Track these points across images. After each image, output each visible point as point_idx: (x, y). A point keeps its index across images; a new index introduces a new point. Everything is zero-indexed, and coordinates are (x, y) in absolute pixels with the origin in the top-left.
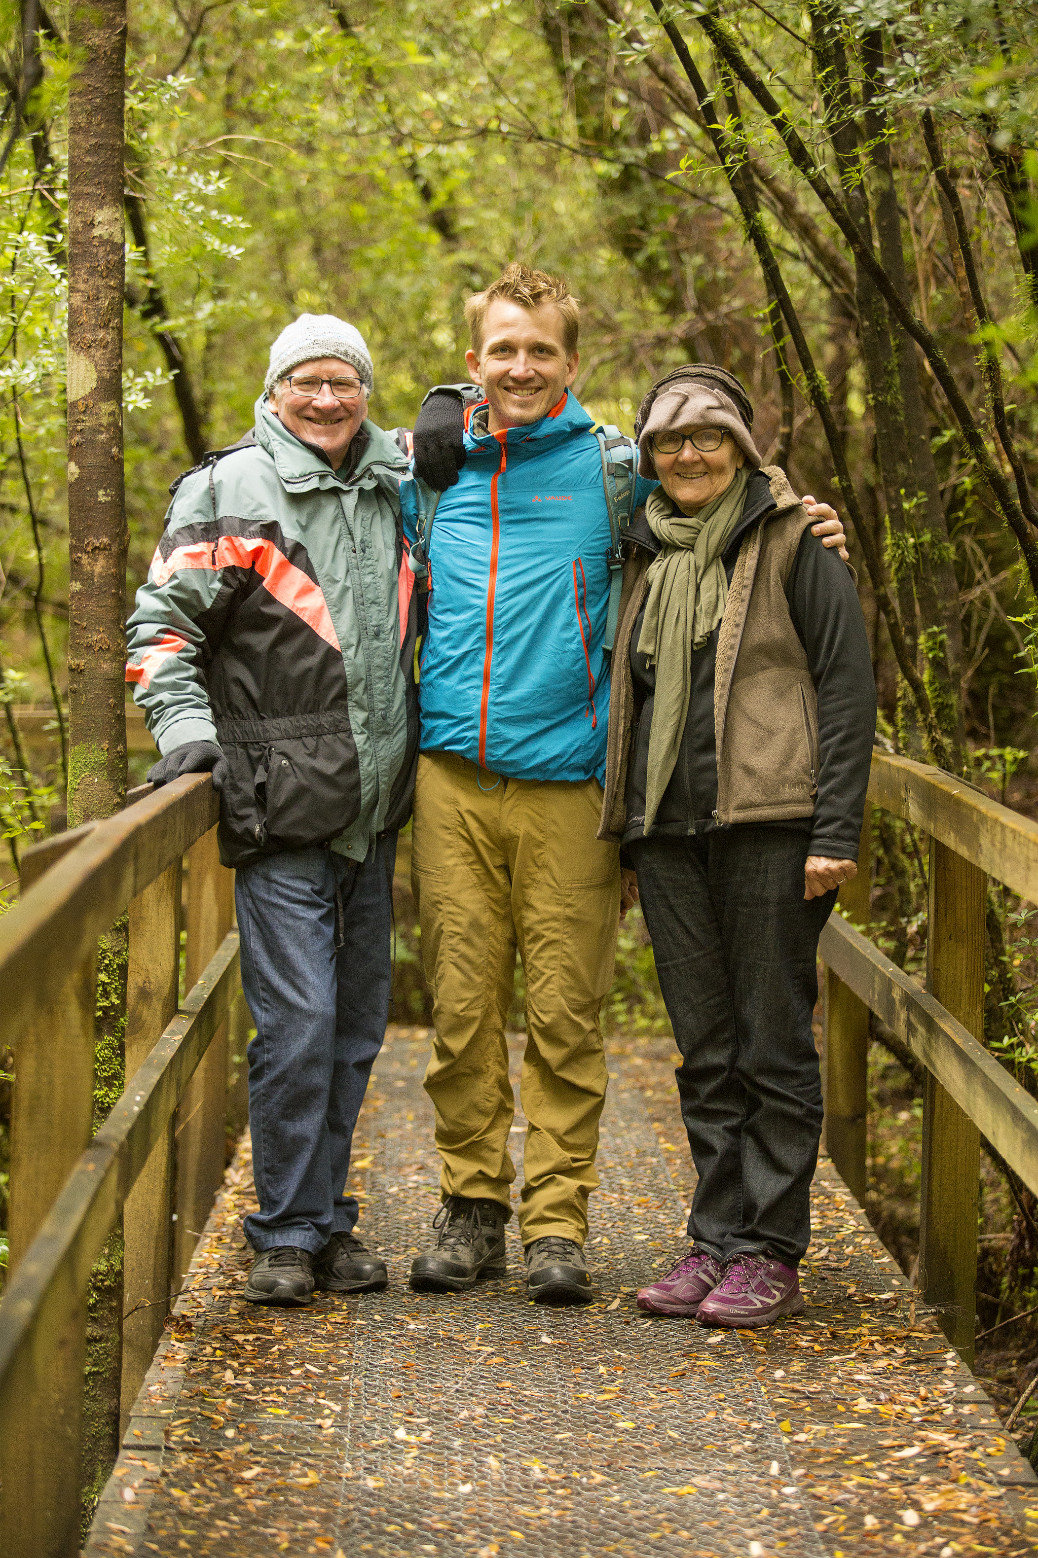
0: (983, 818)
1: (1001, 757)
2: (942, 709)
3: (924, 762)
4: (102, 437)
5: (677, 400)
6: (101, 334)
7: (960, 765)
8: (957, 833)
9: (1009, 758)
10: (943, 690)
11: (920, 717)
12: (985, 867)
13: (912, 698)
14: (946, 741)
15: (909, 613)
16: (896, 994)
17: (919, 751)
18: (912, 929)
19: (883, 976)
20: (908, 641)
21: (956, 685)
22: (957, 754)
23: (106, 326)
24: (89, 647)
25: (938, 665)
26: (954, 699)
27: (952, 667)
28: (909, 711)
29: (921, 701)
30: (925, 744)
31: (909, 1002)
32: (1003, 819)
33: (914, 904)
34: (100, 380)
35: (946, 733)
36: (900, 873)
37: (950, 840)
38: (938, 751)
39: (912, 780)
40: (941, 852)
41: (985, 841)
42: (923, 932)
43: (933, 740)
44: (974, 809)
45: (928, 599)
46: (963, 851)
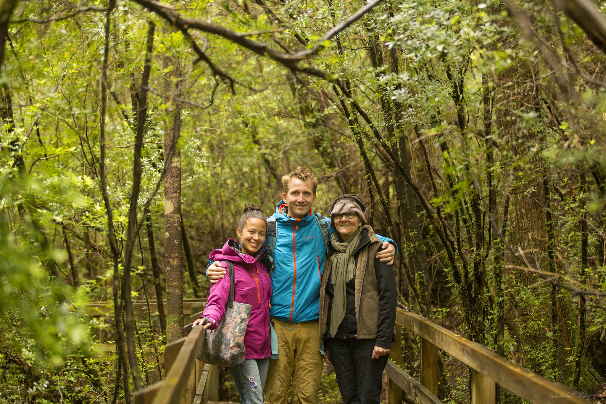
0: (436, 330)
1: (442, 311)
2: (423, 297)
3: (418, 314)
4: (176, 225)
5: (342, 205)
6: (175, 195)
7: (429, 314)
8: (429, 335)
9: (444, 311)
10: (423, 291)
11: (416, 300)
12: (437, 345)
13: (414, 294)
14: (425, 307)
15: (412, 268)
16: (411, 385)
17: (416, 310)
18: (415, 366)
19: (407, 380)
20: (412, 276)
21: (427, 289)
22: (428, 311)
23: (176, 192)
24: (173, 286)
25: (421, 283)
26: (426, 294)
27: (426, 284)
28: (413, 298)
29: (417, 295)
30: (418, 308)
31: (415, 387)
32: (442, 331)
33: (416, 358)
34: (175, 208)
35: (424, 304)
36: (411, 348)
37: (426, 337)
38: (422, 310)
39: (415, 319)
40: (424, 341)
41: (437, 337)
42: (419, 366)
43: (421, 307)
44: (433, 328)
45: (418, 263)
46: (431, 341)
